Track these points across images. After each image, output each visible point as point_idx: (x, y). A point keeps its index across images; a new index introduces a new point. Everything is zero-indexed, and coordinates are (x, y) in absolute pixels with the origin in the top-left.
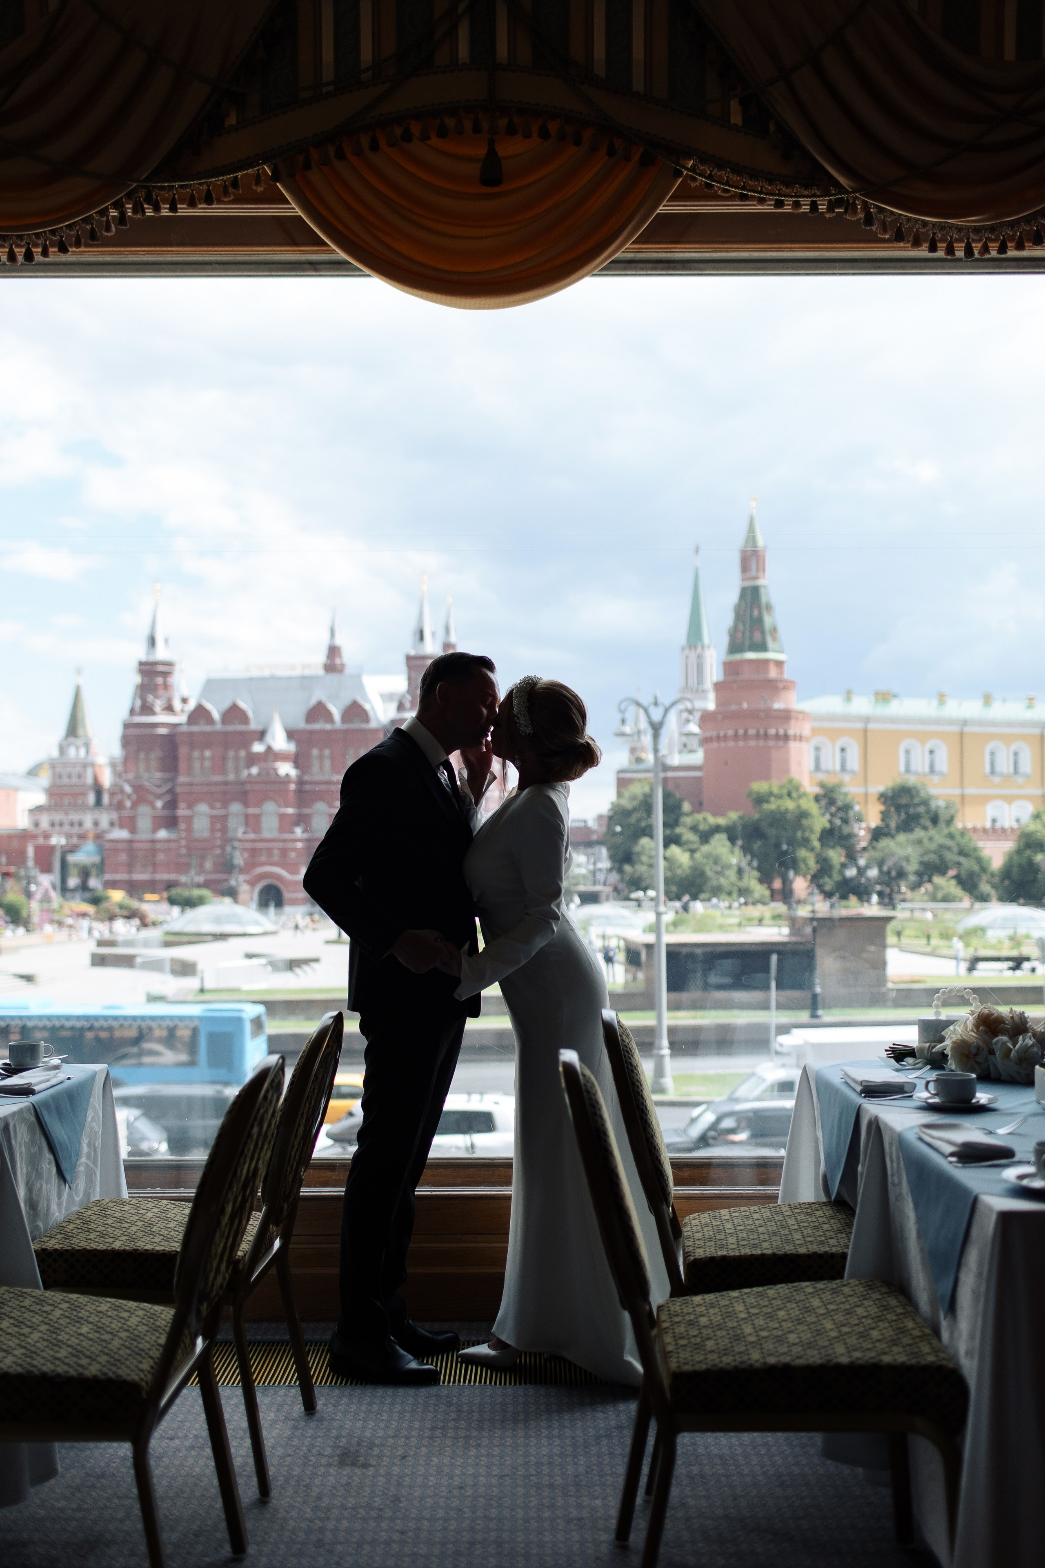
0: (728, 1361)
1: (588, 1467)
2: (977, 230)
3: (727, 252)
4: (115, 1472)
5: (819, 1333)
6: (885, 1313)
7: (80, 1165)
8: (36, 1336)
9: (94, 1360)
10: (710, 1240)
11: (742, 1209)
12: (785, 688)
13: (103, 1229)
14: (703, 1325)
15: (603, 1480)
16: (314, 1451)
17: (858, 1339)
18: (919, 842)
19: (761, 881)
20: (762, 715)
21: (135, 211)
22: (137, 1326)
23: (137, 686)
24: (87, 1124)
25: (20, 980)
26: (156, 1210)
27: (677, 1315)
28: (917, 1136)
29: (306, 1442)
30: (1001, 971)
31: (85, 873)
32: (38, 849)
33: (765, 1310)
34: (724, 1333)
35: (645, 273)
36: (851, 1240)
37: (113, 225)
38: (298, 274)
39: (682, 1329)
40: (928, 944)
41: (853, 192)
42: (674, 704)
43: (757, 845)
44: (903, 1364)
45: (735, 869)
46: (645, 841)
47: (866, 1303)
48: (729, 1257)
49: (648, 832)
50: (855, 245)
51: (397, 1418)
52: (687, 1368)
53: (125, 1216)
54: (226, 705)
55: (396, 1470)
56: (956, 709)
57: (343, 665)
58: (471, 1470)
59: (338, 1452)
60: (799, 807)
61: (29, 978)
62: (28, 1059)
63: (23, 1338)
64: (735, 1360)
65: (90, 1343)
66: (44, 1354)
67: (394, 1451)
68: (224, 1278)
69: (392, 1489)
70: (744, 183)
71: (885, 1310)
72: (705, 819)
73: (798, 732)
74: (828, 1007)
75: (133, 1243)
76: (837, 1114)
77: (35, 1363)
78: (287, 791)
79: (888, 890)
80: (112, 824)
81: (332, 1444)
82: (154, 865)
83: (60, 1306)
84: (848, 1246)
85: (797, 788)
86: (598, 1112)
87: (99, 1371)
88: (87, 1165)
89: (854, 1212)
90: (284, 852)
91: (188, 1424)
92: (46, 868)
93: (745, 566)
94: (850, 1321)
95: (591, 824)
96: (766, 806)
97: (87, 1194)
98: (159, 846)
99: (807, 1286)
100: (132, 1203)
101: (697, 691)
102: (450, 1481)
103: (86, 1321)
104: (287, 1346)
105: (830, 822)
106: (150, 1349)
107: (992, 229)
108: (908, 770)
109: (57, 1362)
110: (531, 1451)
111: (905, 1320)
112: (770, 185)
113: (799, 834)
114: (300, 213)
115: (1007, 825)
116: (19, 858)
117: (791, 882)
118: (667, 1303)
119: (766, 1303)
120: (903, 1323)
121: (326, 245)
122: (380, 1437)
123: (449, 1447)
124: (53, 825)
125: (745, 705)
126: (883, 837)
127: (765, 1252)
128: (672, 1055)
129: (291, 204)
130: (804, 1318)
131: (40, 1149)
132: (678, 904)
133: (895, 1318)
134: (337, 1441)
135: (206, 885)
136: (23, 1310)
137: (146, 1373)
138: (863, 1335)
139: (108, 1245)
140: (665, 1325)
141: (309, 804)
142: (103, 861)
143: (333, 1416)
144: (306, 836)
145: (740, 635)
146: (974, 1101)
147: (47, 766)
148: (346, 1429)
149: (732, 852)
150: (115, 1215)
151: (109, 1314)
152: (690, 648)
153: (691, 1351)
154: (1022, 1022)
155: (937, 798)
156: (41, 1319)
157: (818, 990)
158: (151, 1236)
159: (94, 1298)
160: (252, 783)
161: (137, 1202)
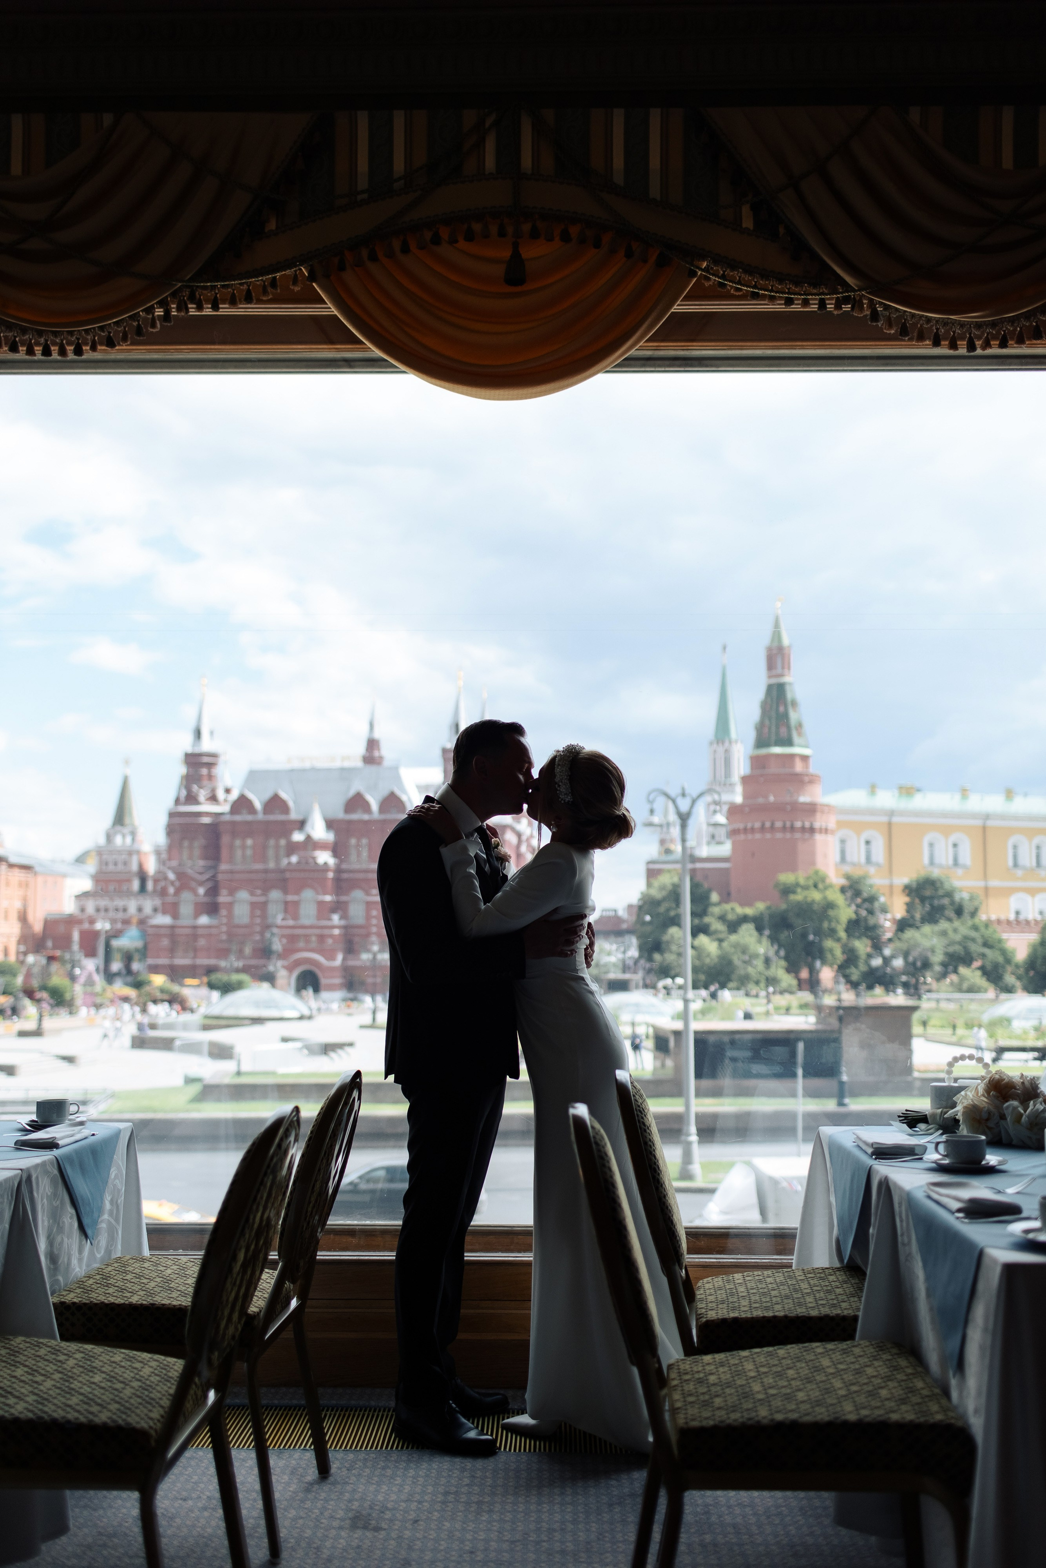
0: (735, 1417)
1: (601, 1534)
2: (979, 326)
3: (741, 349)
4: (128, 1532)
5: (827, 1391)
6: (895, 1373)
7: (102, 1221)
8: (49, 1383)
9: (105, 1408)
10: (723, 1302)
11: (756, 1273)
12: (811, 782)
13: (122, 1284)
14: (712, 1382)
15: (615, 1547)
16: (326, 1514)
17: (866, 1397)
18: (944, 933)
19: (788, 970)
20: (789, 808)
21: (179, 309)
22: (150, 1376)
23: (182, 777)
24: (110, 1181)
25: (62, 1061)
26: (175, 1267)
27: (687, 1373)
28: (925, 1194)
29: (319, 1504)
30: (1026, 1061)
31: (128, 958)
32: (83, 934)
33: (774, 1369)
34: (733, 1391)
35: (663, 369)
36: (863, 1301)
37: (158, 322)
38: (334, 370)
39: (691, 1387)
40: (954, 1034)
41: (859, 290)
42: (701, 795)
43: (784, 935)
44: (911, 1421)
45: (762, 958)
46: (673, 931)
47: (876, 1363)
48: (741, 1318)
49: (676, 921)
50: (864, 343)
51: (410, 1483)
52: (695, 1424)
53: (144, 1272)
54: (267, 795)
55: (407, 1534)
56: (979, 803)
57: (381, 758)
58: (482, 1535)
59: (350, 1515)
60: (825, 898)
61: (70, 1060)
62: (55, 1116)
63: (36, 1385)
64: (742, 1417)
65: (102, 1391)
66: (55, 1401)
67: (406, 1515)
68: (236, 1328)
69: (403, 1552)
70: (756, 282)
71: (894, 1370)
72: (733, 909)
73: (824, 825)
74: (854, 1095)
75: (150, 1298)
76: (849, 1177)
77: (46, 1409)
78: (326, 879)
79: (913, 981)
80: (155, 910)
81: (344, 1507)
82: (195, 950)
83: (74, 1355)
84: (859, 1309)
85: (823, 879)
86: (607, 1164)
87: (110, 1418)
88: (109, 1223)
89: (864, 1274)
90: (322, 938)
91: (202, 1486)
92: (91, 953)
93: (771, 664)
94: (860, 1380)
95: (622, 913)
96: (792, 897)
97: (108, 1252)
98: (200, 931)
99: (818, 1347)
100: (152, 1260)
101: (725, 785)
102: (462, 1545)
103: (99, 1370)
104: (304, 1410)
105: (856, 913)
106: (161, 1399)
107: (993, 324)
108: (932, 862)
109: (68, 1409)
110: (543, 1517)
111: (915, 1380)
112: (780, 284)
113: (826, 925)
114: (336, 313)
115: (1030, 917)
116: (64, 942)
117: (818, 972)
118: (678, 1362)
119: (776, 1362)
120: (912, 1382)
121: (361, 343)
122: (392, 1501)
123: (461, 1512)
124: (98, 910)
125: (772, 799)
126: (908, 928)
127: (777, 1314)
128: (700, 1142)
129: (327, 304)
130: (813, 1376)
131: (62, 1203)
132: (704, 993)
133: (905, 1378)
134: (350, 1505)
135: (245, 970)
136: (38, 1359)
137: (156, 1421)
138: (872, 1394)
139: (126, 1299)
140: (675, 1383)
141: (347, 892)
142: (145, 947)
143: (347, 1480)
144: (343, 923)
145: (766, 730)
146: (983, 1163)
147: (94, 854)
148: (359, 1492)
149: (760, 942)
150: (135, 1272)
151: (123, 1364)
152: (718, 743)
153: (699, 1408)
154: (1033, 1088)
155: (961, 890)
156: (55, 1367)
157: (845, 1078)
158: (169, 1292)
159: (109, 1349)
160: (291, 871)
161: (156, 1259)
